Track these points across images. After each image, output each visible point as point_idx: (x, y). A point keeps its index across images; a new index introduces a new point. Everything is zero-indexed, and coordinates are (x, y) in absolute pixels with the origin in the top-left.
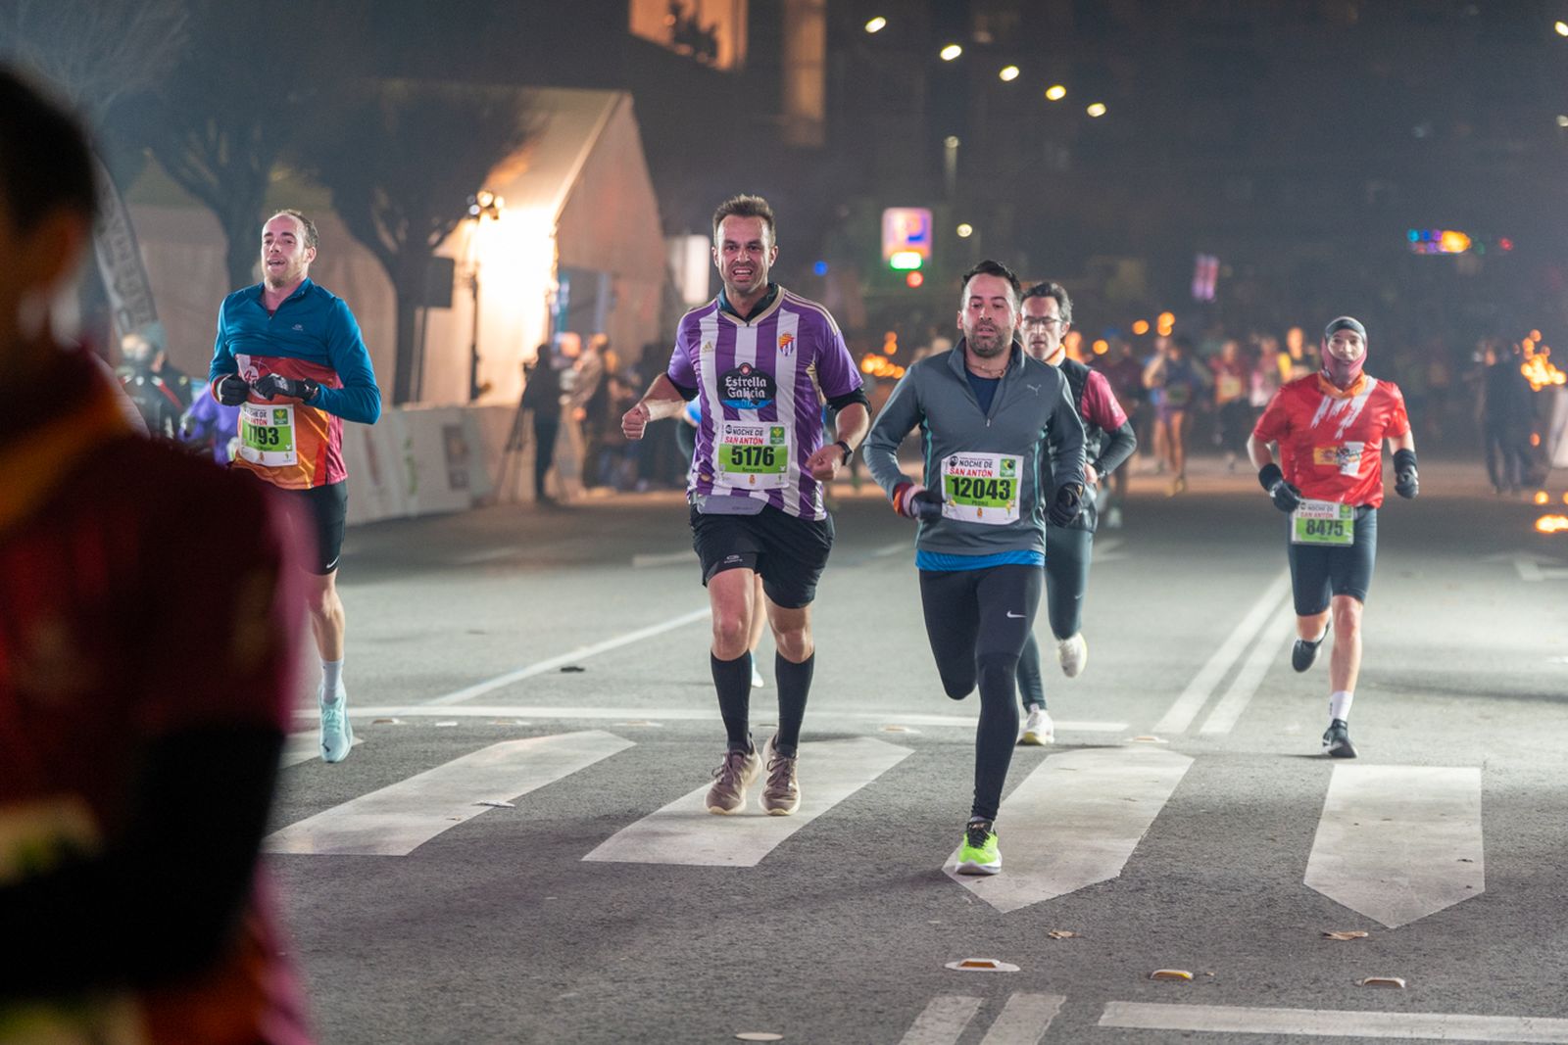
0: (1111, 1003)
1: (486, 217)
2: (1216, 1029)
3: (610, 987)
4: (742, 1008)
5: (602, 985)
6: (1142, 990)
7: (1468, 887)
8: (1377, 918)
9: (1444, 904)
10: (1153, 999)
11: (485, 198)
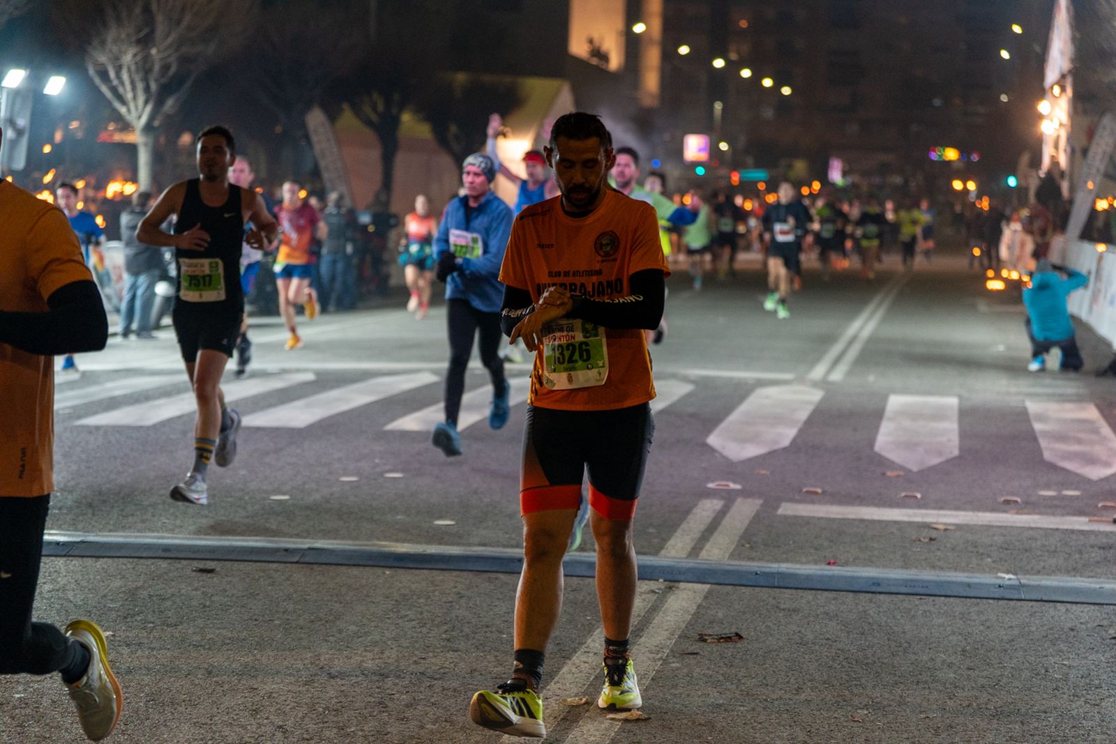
0: (784, 504)
2: (832, 516)
6: (798, 498)
7: (951, 453)
8: (909, 467)
9: (940, 461)
10: (803, 502)
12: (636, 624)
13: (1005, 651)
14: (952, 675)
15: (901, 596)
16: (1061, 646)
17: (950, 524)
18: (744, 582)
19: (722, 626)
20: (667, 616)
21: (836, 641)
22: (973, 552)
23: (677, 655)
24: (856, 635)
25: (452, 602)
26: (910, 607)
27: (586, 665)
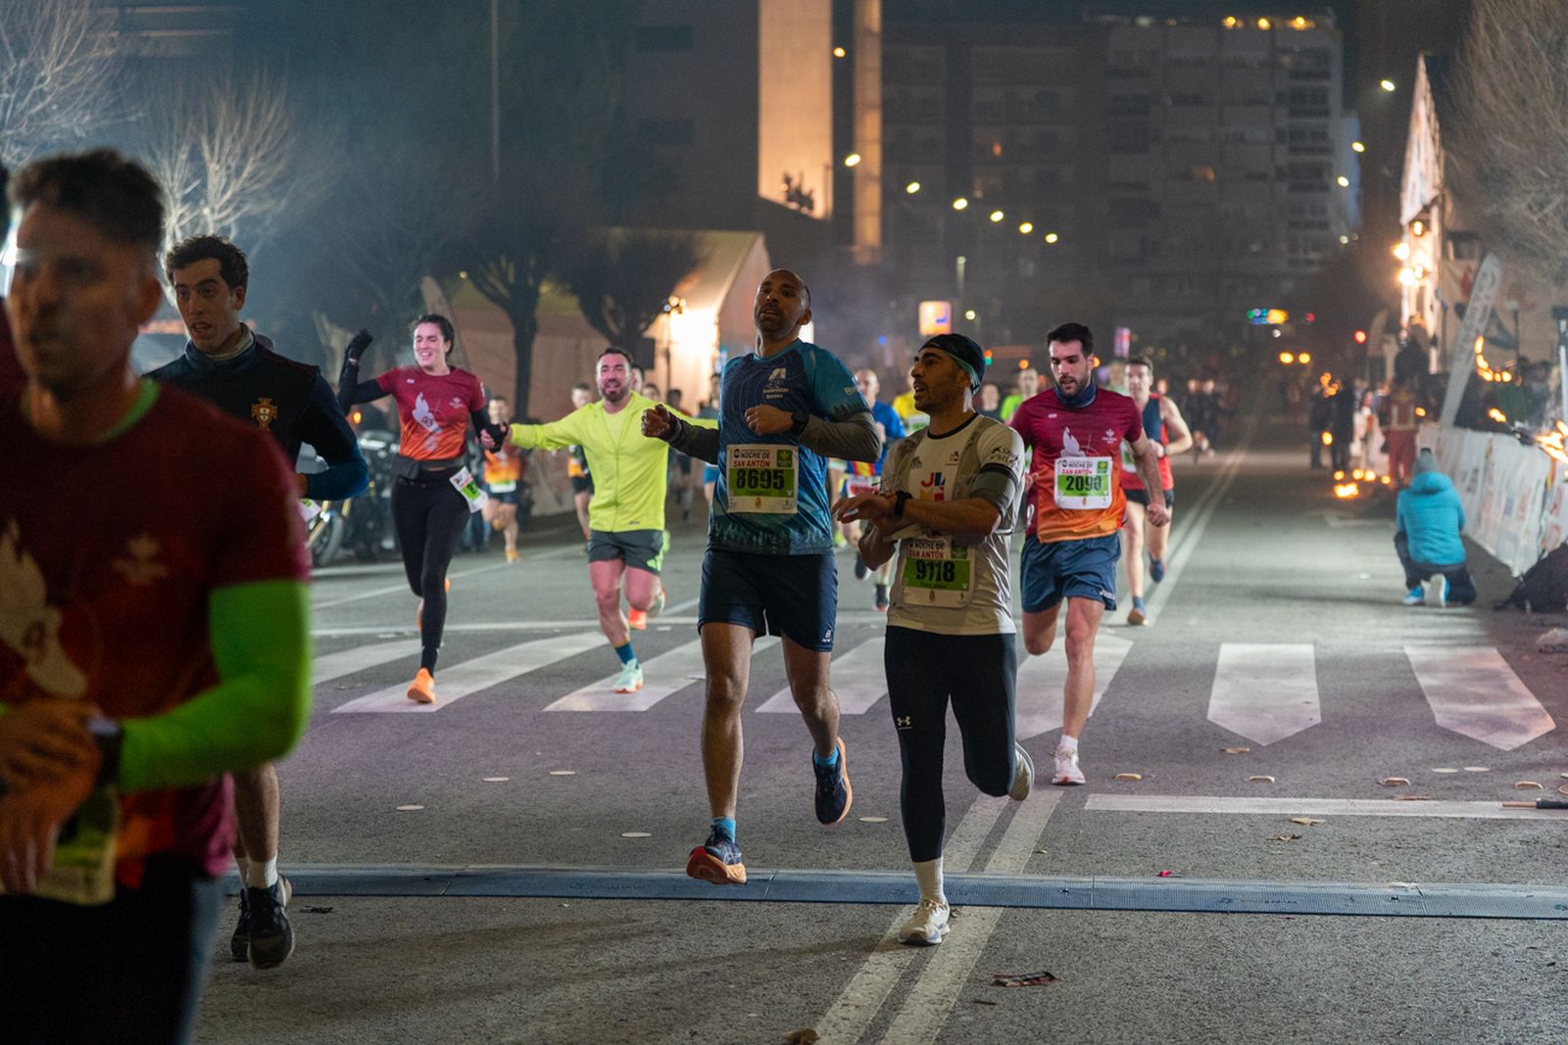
0: (1091, 795)
1: (674, 313)
2: (1158, 810)
3: (779, 791)
4: (861, 802)
5: (773, 789)
6: (1110, 787)
7: (1311, 719)
8: (1255, 740)
9: (1297, 731)
10: (1118, 792)
11: (674, 301)
12: (908, 964)
13: (1409, 986)
14: (1340, 1022)
15: (1261, 915)
16: (1483, 977)
17: (1318, 817)
18: (1048, 903)
19: (1024, 964)
20: (949, 952)
21: (1180, 979)
22: (1351, 853)
23: (968, 1005)
24: (1205, 971)
25: (657, 942)
26: (1275, 931)
27: (847, 1022)
